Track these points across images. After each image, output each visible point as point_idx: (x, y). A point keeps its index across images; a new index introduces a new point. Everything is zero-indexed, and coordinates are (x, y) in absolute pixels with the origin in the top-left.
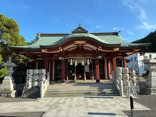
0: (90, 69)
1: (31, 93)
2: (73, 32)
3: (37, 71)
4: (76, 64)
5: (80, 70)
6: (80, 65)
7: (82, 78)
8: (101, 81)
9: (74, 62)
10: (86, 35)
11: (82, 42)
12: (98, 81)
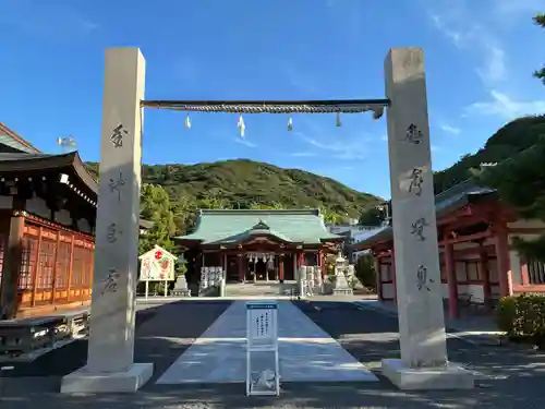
0: (275, 266)
1: (208, 292)
2: (255, 228)
3: (213, 269)
4: (256, 261)
5: (261, 269)
6: (260, 260)
7: (264, 278)
8: (285, 282)
9: (254, 257)
10: (266, 231)
11: (265, 239)
12: (281, 281)
